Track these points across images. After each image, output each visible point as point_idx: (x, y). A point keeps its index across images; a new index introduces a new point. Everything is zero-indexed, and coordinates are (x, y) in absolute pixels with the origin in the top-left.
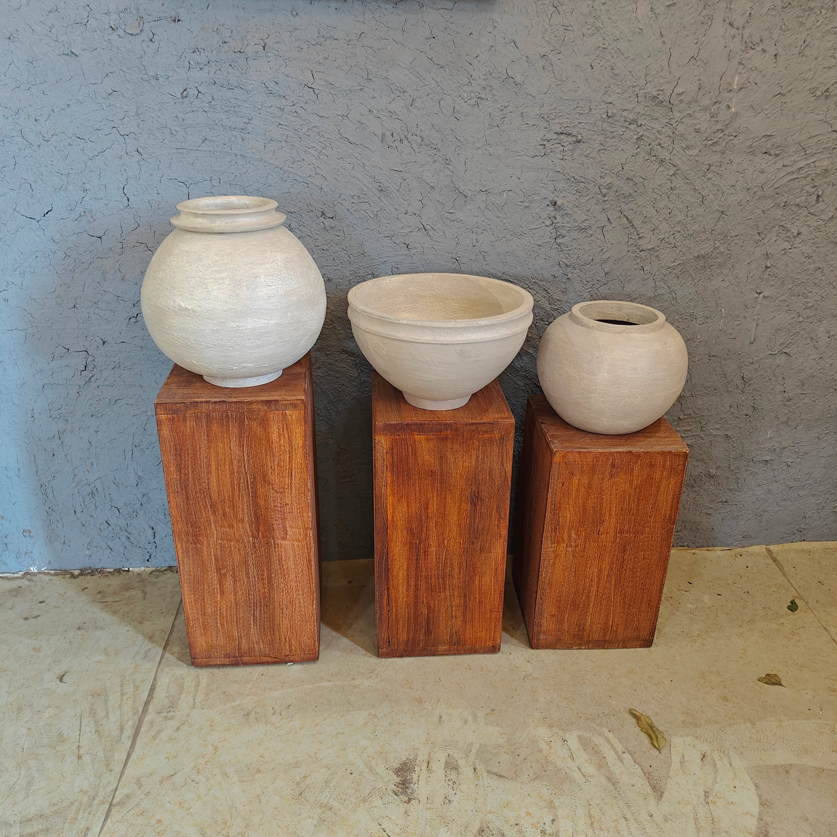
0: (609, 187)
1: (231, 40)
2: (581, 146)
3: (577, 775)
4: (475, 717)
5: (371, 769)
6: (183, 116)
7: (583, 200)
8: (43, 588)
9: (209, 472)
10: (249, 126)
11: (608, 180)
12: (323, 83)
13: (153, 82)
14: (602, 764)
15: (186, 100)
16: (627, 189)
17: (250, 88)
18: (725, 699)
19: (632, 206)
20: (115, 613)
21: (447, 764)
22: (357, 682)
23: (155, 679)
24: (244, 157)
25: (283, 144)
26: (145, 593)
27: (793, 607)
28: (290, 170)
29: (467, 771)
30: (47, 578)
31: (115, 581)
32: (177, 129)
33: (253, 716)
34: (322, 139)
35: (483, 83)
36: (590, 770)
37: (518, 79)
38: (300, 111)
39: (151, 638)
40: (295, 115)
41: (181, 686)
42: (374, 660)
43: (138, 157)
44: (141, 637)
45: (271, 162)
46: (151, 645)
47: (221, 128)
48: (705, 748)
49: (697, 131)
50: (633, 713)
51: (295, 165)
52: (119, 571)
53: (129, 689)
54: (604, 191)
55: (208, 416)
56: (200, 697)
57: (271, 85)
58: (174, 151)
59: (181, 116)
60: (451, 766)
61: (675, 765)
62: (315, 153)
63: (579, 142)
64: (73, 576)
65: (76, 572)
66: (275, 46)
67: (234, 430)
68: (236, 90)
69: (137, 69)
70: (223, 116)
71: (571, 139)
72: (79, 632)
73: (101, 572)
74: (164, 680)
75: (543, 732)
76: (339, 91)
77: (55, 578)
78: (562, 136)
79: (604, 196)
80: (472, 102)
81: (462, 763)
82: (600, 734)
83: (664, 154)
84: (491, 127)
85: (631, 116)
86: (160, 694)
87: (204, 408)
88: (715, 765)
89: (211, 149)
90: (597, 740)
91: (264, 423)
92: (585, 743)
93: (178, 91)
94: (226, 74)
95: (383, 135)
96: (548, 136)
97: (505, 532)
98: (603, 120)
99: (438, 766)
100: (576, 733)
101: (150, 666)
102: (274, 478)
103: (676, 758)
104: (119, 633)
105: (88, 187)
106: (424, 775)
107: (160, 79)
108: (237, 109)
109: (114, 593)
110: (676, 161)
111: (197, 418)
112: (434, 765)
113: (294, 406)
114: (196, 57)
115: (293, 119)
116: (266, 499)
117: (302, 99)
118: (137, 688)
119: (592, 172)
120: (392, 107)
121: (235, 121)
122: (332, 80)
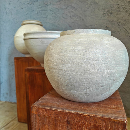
0: (120, 22)
2: (112, 14)
7: (114, 26)
11: (119, 21)
16: (124, 22)
19: (126, 26)
24: (46, 22)
37: (97, 2)
54: (119, 23)
57: (51, 9)
63: (112, 13)
71: (110, 13)
78: (108, 13)
79: (119, 24)
84: (92, 12)
96: (104, 13)
98: (117, 8)
119: (115, 19)
120: (72, 11)
121: (45, 16)
122: (61, 7)
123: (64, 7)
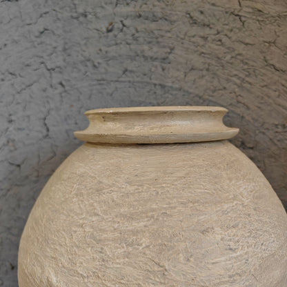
6: (106, 49)
10: (171, 57)
12: (251, 10)
13: (81, 19)
15: (111, 34)
17: (175, 18)
24: (163, 86)
25: (205, 73)
28: (210, 98)
32: (100, 61)
34: (246, 67)
38: (224, 39)
40: (219, 43)
43: (60, 89)
45: (191, 91)
47: (142, 59)
51: (215, 94)
57: (196, 15)
58: (95, 82)
59: (104, 49)
62: (238, 81)
68: (160, 21)
69: (68, 9)
70: (146, 47)
76: (266, 18)
89: (131, 79)
93: (103, 26)
94: (151, 7)
105: (13, 118)
107: (90, 16)
108: (160, 40)
115: (216, 47)
117: (227, 27)
121: (157, 51)
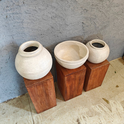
0: (92, 18)
1: (15, 3)
2: (88, 11)
3: (100, 112)
4: (83, 107)
5: (73, 122)
6: (8, 22)
8: (2, 107)
9: (37, 92)
10: (23, 21)
12: (38, 9)
14: (103, 109)
15: (8, 19)
16: (95, 18)
17: (22, 13)
18: (113, 92)
19: (95, 20)
20: (18, 107)
21: (83, 117)
22: (64, 107)
23: (33, 118)
24: (23, 28)
25: (31, 23)
26: (21, 101)
27: (115, 72)
28: (34, 28)
29: (86, 117)
30: (2, 104)
31: (15, 100)
32: (7, 25)
33: (52, 119)
34: (39, 20)
35: (70, 3)
36: (102, 111)
38: (34, 16)
39: (27, 110)
41: (38, 118)
42: (64, 102)
44: (26, 111)
45: (29, 27)
46: (28, 112)
47: (17, 23)
48: (114, 101)
49: (107, 5)
50: (103, 99)
52: (14, 98)
53: (29, 122)
55: (36, 85)
56: (42, 119)
57: (27, 12)
58: (7, 30)
60: (84, 117)
61: (111, 106)
62: (38, 24)
64: (6, 102)
65: (7, 101)
66: (26, 3)
67: (41, 86)
68: (19, 14)
70: (17, 20)
71: (86, 11)
72: (14, 113)
73: (11, 99)
74: (34, 118)
75: (93, 106)
77: (3, 104)
78: (84, 10)
79: (91, 20)
80: (68, 7)
81: (85, 116)
82: (100, 104)
83: (101, 10)
84: (72, 11)
85: (96, 4)
86: (35, 121)
87: (35, 85)
88: (116, 104)
89: (16, 28)
90: (100, 105)
91: (46, 83)
92: (99, 106)
93: (5, 17)
94: (16, 11)
95: (52, 17)
96: (82, 11)
97: (84, 82)
98: (91, 6)
99: (82, 118)
100: (97, 105)
101: (30, 116)
102: (49, 89)
103: (111, 105)
104: (21, 111)
106: (81, 120)
108: (20, 18)
109: (16, 103)
110: (103, 11)
111: (34, 86)
112: (81, 118)
113: (51, 79)
114: (8, 8)
115: (33, 18)
116: (48, 92)
117: (34, 13)
118: (30, 121)
119: (89, 16)
120: (53, 11)
122: (40, 8)
123: (42, 8)
